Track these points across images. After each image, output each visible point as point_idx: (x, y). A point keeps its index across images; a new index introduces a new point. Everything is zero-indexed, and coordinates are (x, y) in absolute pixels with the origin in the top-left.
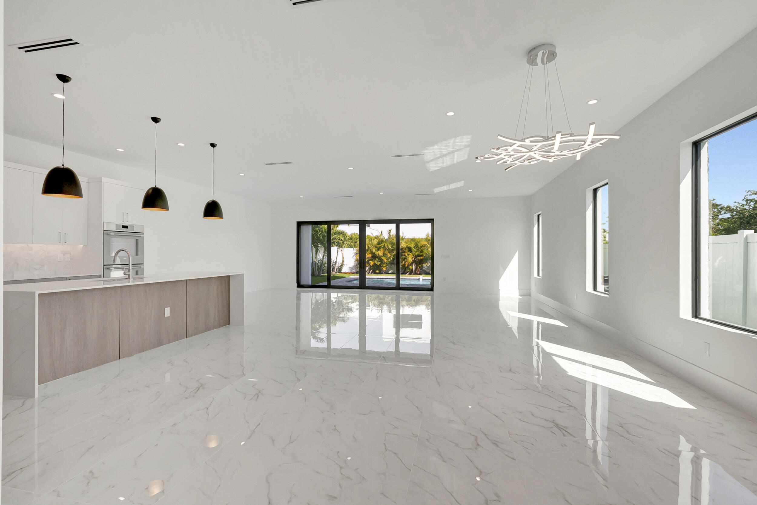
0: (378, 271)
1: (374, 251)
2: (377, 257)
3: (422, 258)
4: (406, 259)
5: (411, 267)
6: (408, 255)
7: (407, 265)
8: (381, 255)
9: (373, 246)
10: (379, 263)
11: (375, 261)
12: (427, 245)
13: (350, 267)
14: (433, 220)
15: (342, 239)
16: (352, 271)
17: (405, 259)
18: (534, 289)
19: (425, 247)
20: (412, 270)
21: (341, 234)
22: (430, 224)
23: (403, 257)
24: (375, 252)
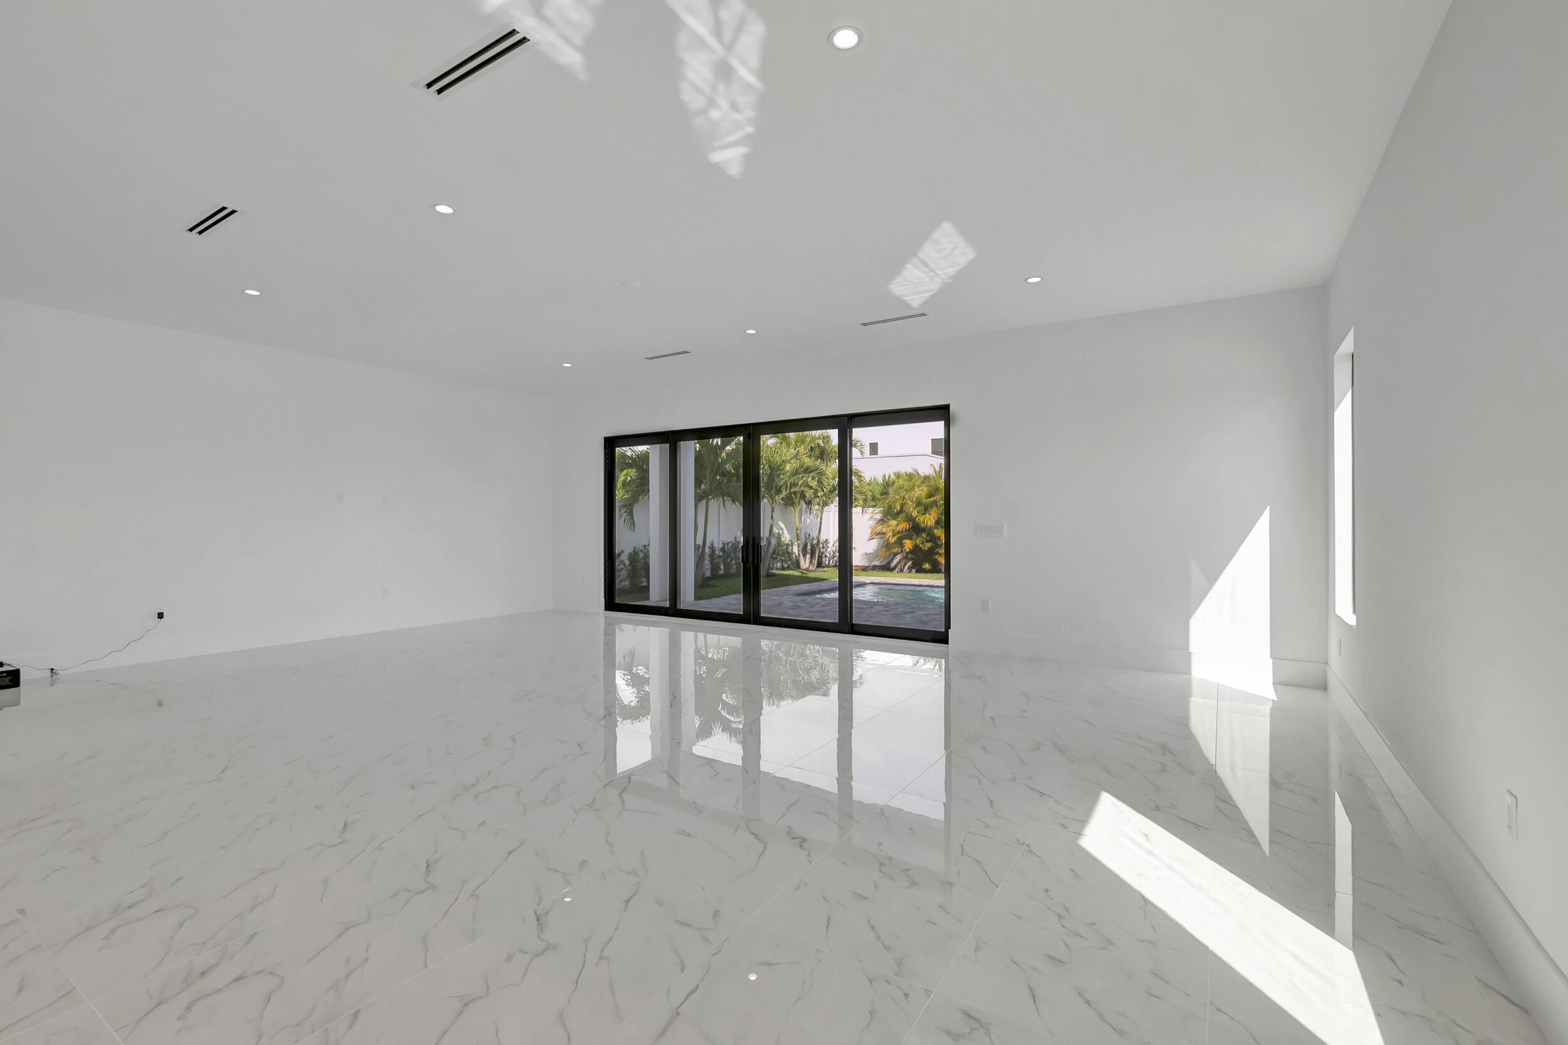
0: (927, 566)
1: (915, 514)
2: (924, 530)
8: (929, 524)
9: (912, 502)
10: (929, 545)
11: (918, 540)
13: (867, 554)
14: (946, 408)
15: (814, 484)
16: (872, 563)
21: (814, 471)
22: (942, 423)
24: (917, 516)
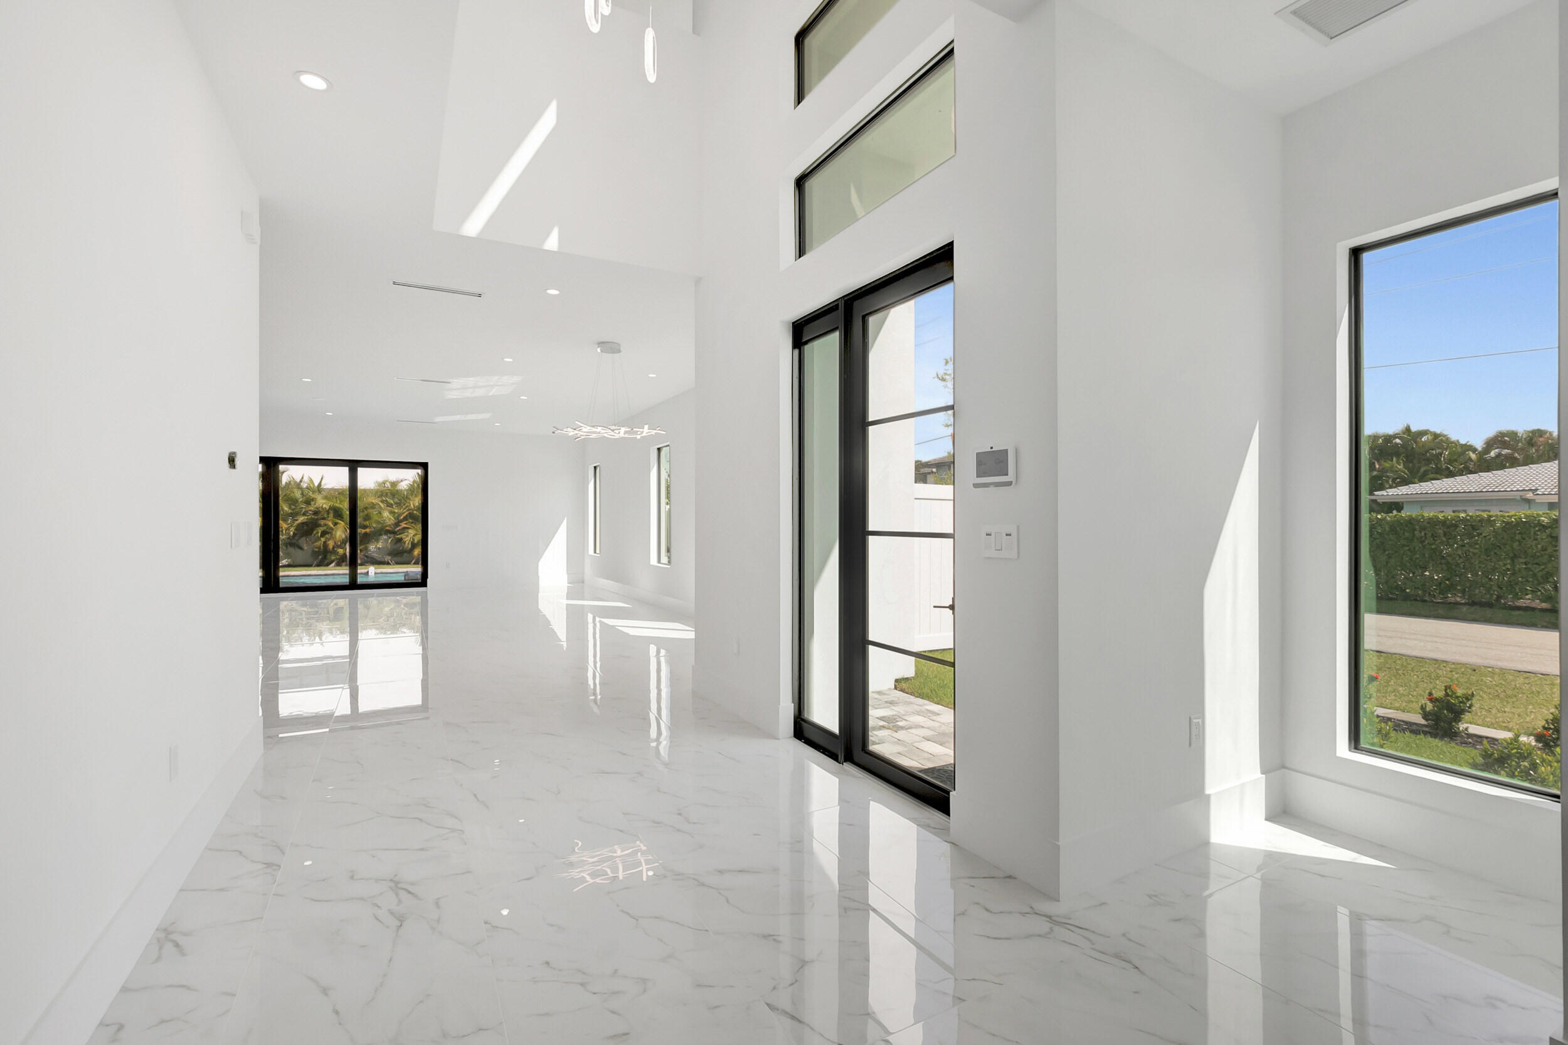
3: (368, 530)
4: (331, 533)
5: (342, 550)
6: (336, 524)
7: (331, 547)
12: (379, 504)
17: (324, 533)
18: (588, 571)
19: (374, 508)
20: (345, 554)
23: (320, 530)
